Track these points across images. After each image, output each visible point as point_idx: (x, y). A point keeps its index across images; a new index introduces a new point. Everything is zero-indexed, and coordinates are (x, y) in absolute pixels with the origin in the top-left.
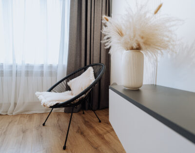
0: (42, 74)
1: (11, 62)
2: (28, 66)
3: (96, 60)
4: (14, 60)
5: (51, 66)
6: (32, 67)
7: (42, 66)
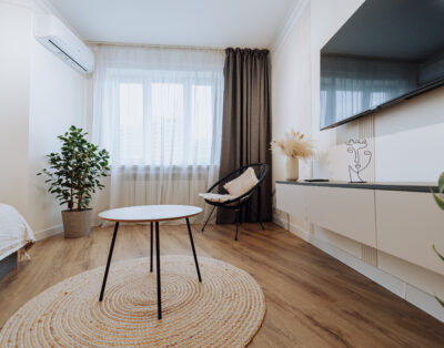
0: (190, 177)
1: (158, 164)
2: (174, 168)
3: (254, 159)
4: (162, 162)
5: (199, 168)
6: (179, 169)
7: (190, 168)
